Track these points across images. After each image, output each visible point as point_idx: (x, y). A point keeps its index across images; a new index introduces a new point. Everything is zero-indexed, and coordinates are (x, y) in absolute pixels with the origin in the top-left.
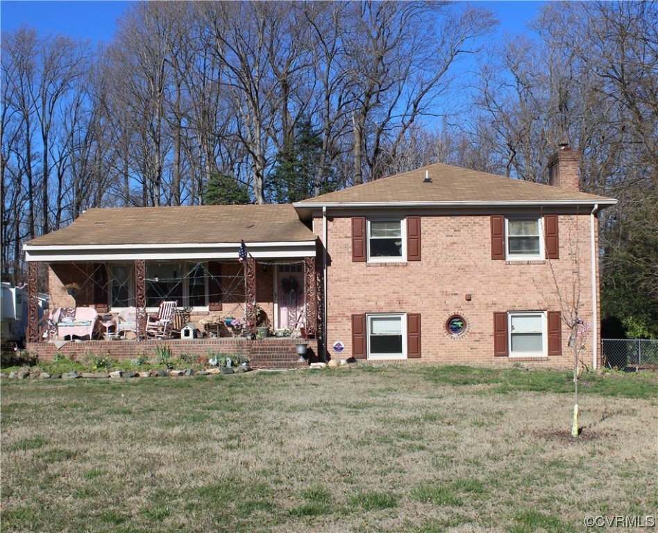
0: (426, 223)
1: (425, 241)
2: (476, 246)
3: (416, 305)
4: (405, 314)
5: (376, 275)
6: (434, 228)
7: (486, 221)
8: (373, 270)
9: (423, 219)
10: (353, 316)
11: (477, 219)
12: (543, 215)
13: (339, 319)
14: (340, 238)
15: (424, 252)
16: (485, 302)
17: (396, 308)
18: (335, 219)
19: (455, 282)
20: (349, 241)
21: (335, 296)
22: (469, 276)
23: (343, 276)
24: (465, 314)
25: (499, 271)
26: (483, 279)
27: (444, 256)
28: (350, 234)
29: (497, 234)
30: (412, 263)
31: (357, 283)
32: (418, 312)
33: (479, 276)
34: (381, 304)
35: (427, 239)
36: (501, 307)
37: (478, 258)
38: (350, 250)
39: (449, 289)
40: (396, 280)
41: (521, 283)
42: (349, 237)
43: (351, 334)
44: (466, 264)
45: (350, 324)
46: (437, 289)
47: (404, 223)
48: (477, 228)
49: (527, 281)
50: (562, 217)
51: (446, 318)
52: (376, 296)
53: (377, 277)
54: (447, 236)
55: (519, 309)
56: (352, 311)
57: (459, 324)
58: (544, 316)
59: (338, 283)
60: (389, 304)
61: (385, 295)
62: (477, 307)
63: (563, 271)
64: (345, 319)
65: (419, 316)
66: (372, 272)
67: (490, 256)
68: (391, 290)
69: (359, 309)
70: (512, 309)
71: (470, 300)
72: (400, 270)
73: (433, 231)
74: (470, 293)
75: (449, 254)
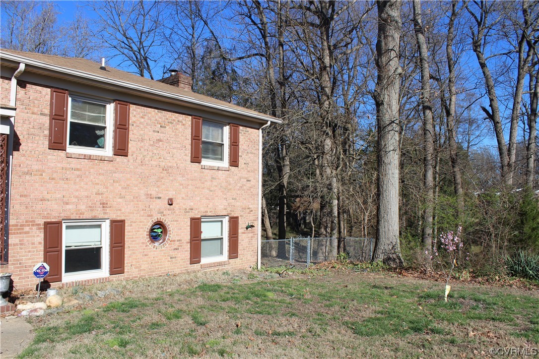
0: (136, 112)
1: (134, 133)
2: (179, 146)
3: (120, 210)
4: (108, 222)
5: (78, 170)
6: (142, 120)
7: (188, 120)
8: (74, 163)
9: (133, 107)
10: (46, 224)
11: (181, 117)
12: (229, 124)
13: (27, 229)
14: (33, 113)
15: (132, 146)
16: (184, 207)
17: (99, 213)
18: (28, 85)
19: (159, 183)
20: (46, 121)
21: (22, 196)
22: (171, 178)
23: (35, 167)
24: (167, 222)
25: (196, 174)
26: (183, 182)
27: (151, 153)
28: (47, 111)
29: (196, 136)
30: (119, 159)
31: (53, 179)
32: (123, 218)
33: (180, 179)
34: (83, 207)
35: (135, 131)
36: (196, 212)
37: (180, 160)
38: (47, 132)
39: (153, 192)
40: (101, 177)
41: (212, 189)
42: (45, 115)
43: (42, 248)
44: (170, 164)
45: (42, 235)
46: (142, 192)
47: (110, 108)
48: (179, 126)
49: (216, 186)
50: (241, 128)
51: (150, 225)
52: (76, 197)
53: (78, 173)
54: (154, 131)
55: (210, 214)
56: (44, 217)
57: (159, 231)
58: (226, 221)
59: (28, 177)
60: (91, 208)
61: (87, 197)
62: (177, 212)
63: (240, 178)
64: (34, 228)
65: (123, 222)
66: (73, 166)
67: (189, 158)
68: (95, 191)
69: (55, 214)
70: (204, 214)
71: (171, 204)
72: (106, 166)
73: (140, 123)
74: (171, 197)
75: (155, 152)
